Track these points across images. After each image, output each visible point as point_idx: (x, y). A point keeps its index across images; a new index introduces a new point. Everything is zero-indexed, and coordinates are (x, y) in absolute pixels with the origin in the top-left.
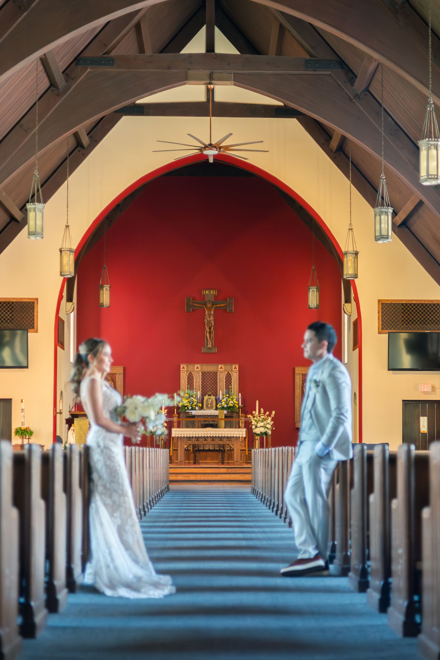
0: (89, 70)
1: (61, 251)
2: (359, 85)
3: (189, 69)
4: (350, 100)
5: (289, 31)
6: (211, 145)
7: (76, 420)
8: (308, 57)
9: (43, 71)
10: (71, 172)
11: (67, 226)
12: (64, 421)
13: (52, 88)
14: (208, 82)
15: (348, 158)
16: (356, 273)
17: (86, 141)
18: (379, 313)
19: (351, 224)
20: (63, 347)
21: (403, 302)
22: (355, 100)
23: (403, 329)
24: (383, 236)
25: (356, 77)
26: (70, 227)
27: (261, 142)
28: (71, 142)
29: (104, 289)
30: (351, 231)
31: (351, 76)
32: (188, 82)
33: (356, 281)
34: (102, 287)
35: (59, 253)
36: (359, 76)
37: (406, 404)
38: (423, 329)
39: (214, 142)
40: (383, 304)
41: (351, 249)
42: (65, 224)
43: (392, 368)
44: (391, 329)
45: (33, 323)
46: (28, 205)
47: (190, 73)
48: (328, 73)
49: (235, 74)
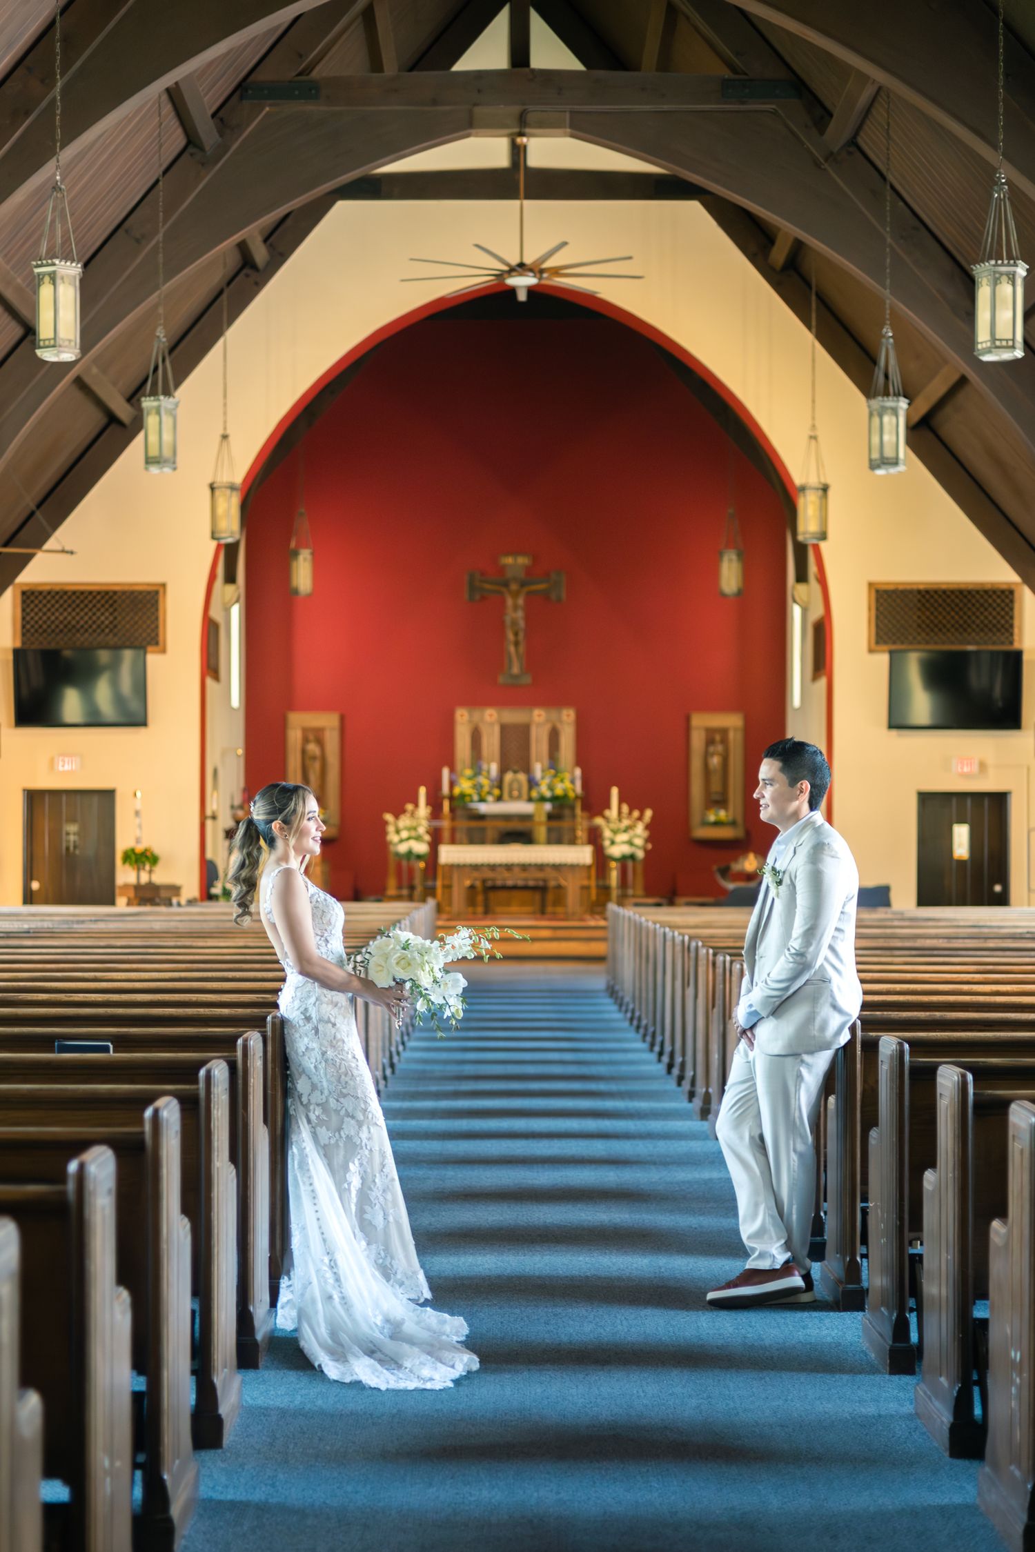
0: (267, 109)
1: (212, 488)
2: (837, 133)
3: (477, 105)
4: (817, 164)
5: (688, 18)
6: (521, 265)
8: (727, 73)
9: (173, 114)
10: (231, 321)
11: (225, 437)
12: (222, 834)
13: (191, 150)
14: (516, 130)
15: (809, 285)
16: (824, 530)
17: (260, 254)
18: (870, 609)
19: (814, 427)
20: (216, 677)
21: (921, 587)
22: (826, 166)
23: (919, 643)
24: (887, 459)
25: (831, 115)
26: (231, 438)
27: (630, 258)
28: (234, 260)
29: (301, 558)
30: (813, 442)
31: (820, 114)
32: (473, 131)
33: (823, 546)
34: (295, 554)
35: (208, 492)
36: (836, 113)
37: (926, 799)
38: (961, 643)
39: (528, 260)
40: (877, 591)
41: (813, 480)
42: (221, 432)
43: (897, 722)
44: (894, 643)
45: (157, 635)
46: (143, 399)
47: (479, 111)
48: (770, 107)
49: (573, 113)
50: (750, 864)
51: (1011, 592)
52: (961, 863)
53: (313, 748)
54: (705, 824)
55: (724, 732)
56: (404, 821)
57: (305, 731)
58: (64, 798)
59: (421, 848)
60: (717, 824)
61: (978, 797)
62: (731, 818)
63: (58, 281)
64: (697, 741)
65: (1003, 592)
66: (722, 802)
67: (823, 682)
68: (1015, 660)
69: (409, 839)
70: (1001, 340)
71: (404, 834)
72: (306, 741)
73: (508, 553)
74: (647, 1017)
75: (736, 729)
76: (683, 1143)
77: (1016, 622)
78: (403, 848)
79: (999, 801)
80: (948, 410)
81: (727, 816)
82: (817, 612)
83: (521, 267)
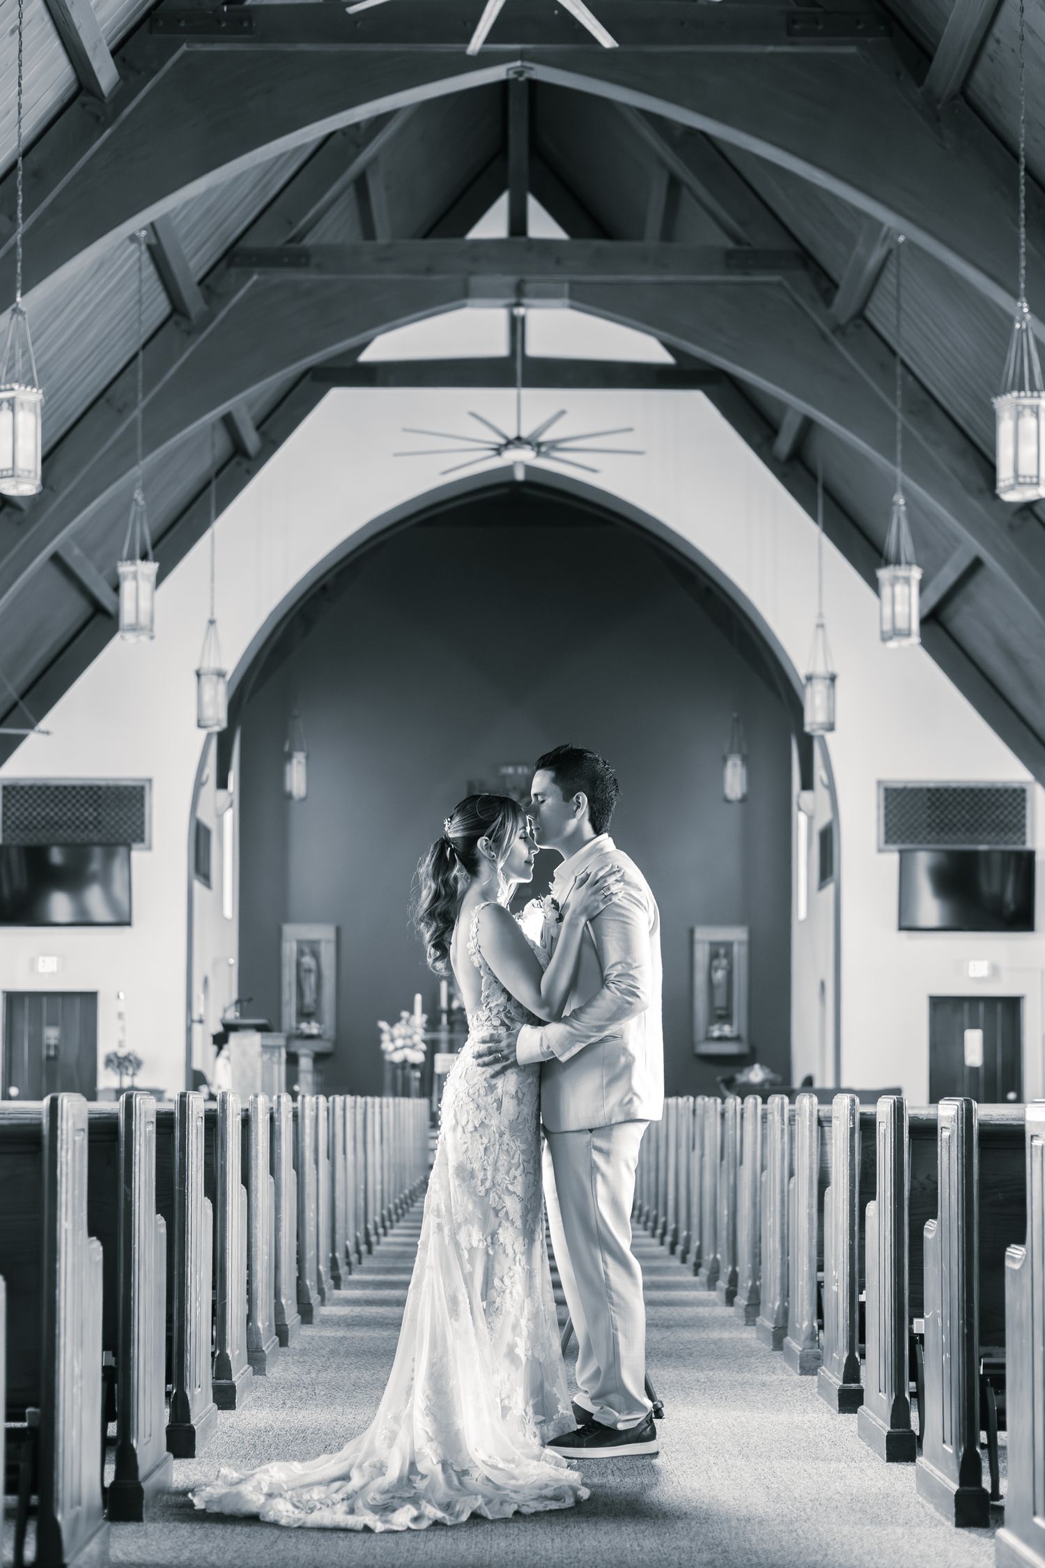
0: (255, 277)
1: (198, 675)
2: (843, 305)
3: (472, 273)
4: (824, 337)
5: (690, 190)
6: (519, 439)
7: (233, 1038)
8: (730, 245)
9: (155, 277)
10: (220, 509)
11: (212, 622)
12: (211, 1040)
13: (176, 318)
14: (513, 300)
15: (815, 477)
16: (832, 720)
17: (252, 440)
18: (878, 807)
19: (821, 615)
20: (207, 881)
21: (932, 785)
22: (833, 338)
23: (929, 842)
24: (900, 630)
25: (836, 286)
26: (218, 624)
27: (630, 430)
28: (221, 443)
29: (295, 761)
30: (820, 631)
31: (826, 286)
32: (469, 301)
33: (829, 737)
34: (288, 757)
35: (194, 678)
36: (843, 284)
37: (938, 1004)
38: (972, 842)
39: (525, 434)
40: (887, 790)
41: (820, 669)
42: (208, 617)
43: (906, 925)
44: (903, 842)
45: (143, 832)
46: (119, 564)
47: (475, 281)
48: (775, 278)
49: (572, 283)
50: (757, 1075)
51: (1023, 791)
52: (974, 1070)
53: (308, 961)
54: (710, 1039)
55: (729, 945)
56: (399, 1029)
57: (300, 943)
58: (45, 1000)
59: (417, 1057)
60: (721, 1039)
61: (991, 1001)
62: (735, 1034)
63: (17, 407)
64: (701, 955)
65: (1015, 790)
66: (726, 1017)
67: (830, 888)
68: (1027, 860)
69: (402, 1048)
70: (1024, 477)
71: (399, 1043)
72: (301, 953)
73: (508, 764)
74: (649, 1203)
75: (740, 943)
76: (688, 1309)
77: (1028, 821)
78: (397, 1057)
79: (1012, 1005)
80: (958, 601)
81: (732, 1032)
82: (824, 818)
83: (519, 441)
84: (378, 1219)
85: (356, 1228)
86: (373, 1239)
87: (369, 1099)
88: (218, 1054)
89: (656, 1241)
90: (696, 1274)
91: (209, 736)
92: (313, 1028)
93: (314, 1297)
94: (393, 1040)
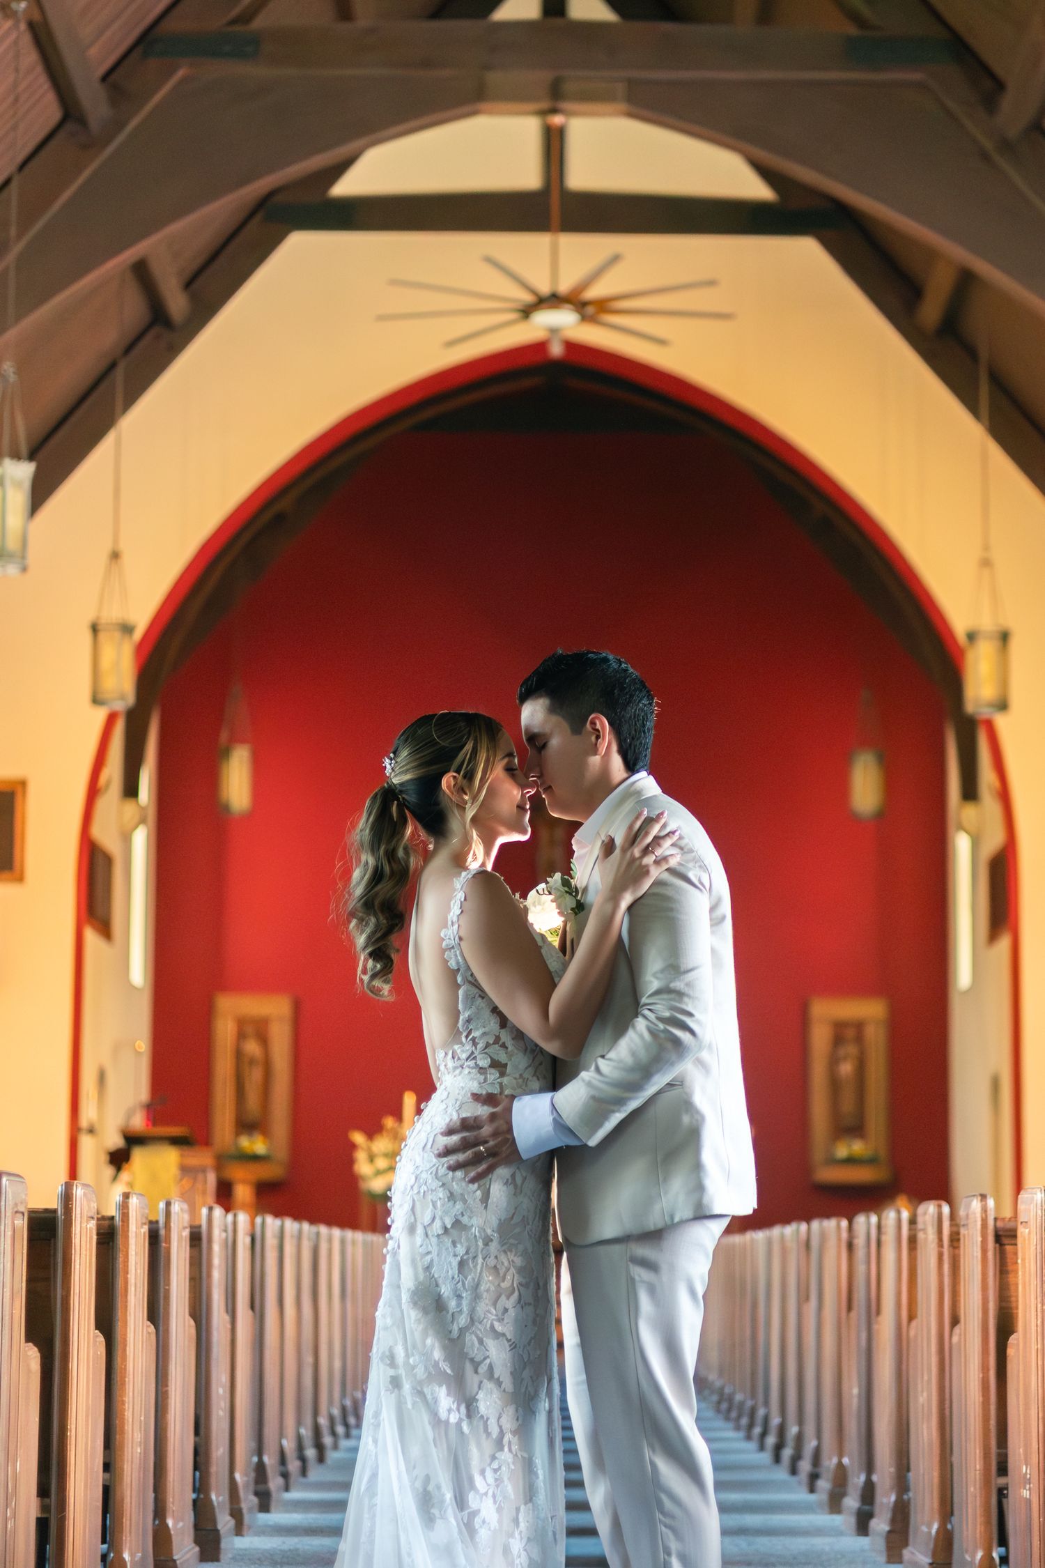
0: (180, 73)
1: (95, 629)
2: (1012, 113)
3: (487, 67)
4: (985, 157)
6: (554, 295)
7: (139, 1154)
8: (853, 31)
9: (39, 69)
10: (131, 398)
11: (115, 555)
12: (105, 1157)
13: (70, 127)
14: (545, 105)
15: (975, 357)
16: (1004, 696)
17: (177, 303)
19: (986, 548)
20: (105, 930)
22: (999, 159)
25: (1002, 86)
26: (126, 558)
27: (713, 283)
28: (134, 309)
29: (234, 759)
30: (988, 571)
31: (988, 86)
32: (483, 106)
33: (1002, 723)
34: (226, 753)
35: (87, 636)
36: (1011, 84)
39: (563, 286)
41: (986, 623)
42: (107, 548)
45: (12, 857)
47: (494, 78)
48: (916, 76)
49: (631, 83)
53: (252, 1047)
54: (832, 1161)
55: (859, 1026)
56: (383, 1145)
57: (242, 1023)
60: (849, 1161)
62: (869, 1153)
64: (820, 1038)
66: (855, 1129)
67: (1004, 943)
71: (383, 1164)
72: (241, 1036)
75: (875, 1022)
78: (380, 1185)
81: (864, 1149)
82: (994, 841)
83: (554, 300)
84: (336, 1412)
85: (299, 1423)
86: (327, 1440)
87: (323, 1229)
88: (115, 1178)
89: (752, 1445)
90: (812, 1490)
91: (111, 719)
92: (258, 1145)
93: (224, 1522)
94: (371, 1158)
